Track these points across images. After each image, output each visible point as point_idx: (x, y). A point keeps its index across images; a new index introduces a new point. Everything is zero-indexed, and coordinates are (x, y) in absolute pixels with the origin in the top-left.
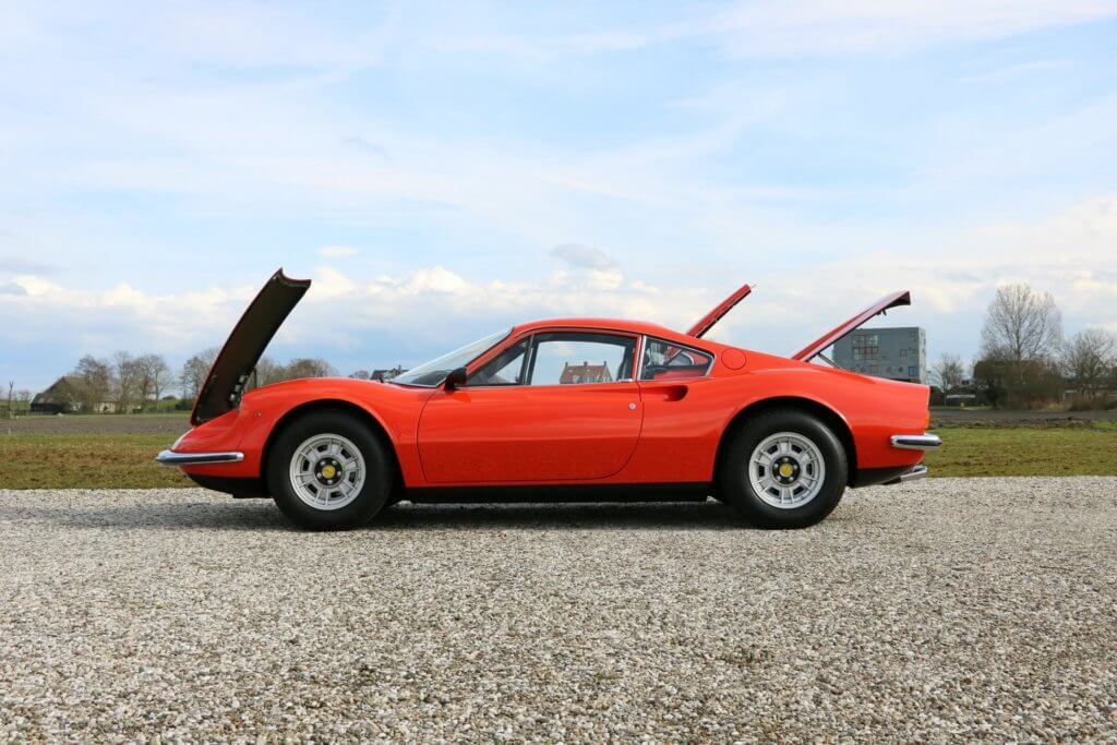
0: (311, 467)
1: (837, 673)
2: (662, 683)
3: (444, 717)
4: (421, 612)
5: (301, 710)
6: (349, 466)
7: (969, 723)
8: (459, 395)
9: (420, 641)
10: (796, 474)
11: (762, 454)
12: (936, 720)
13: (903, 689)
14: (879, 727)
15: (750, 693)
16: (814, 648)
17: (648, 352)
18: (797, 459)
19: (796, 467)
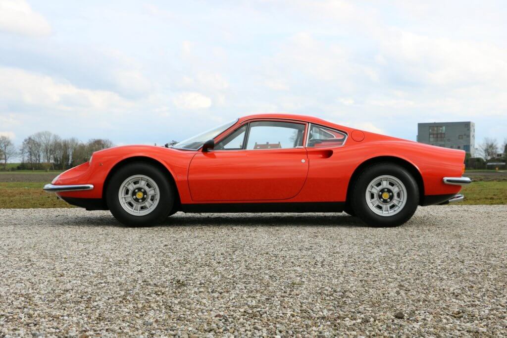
0: (130, 192)
1: (409, 284)
2: (324, 286)
3: (222, 298)
4: (200, 260)
5: (154, 295)
6: (151, 192)
7: (469, 302)
8: (209, 154)
9: (203, 271)
10: (391, 198)
11: (373, 187)
12: (454, 300)
13: (440, 290)
14: (427, 303)
15: (366, 290)
16: (397, 275)
17: (311, 132)
18: (392, 190)
19: (391, 194)
